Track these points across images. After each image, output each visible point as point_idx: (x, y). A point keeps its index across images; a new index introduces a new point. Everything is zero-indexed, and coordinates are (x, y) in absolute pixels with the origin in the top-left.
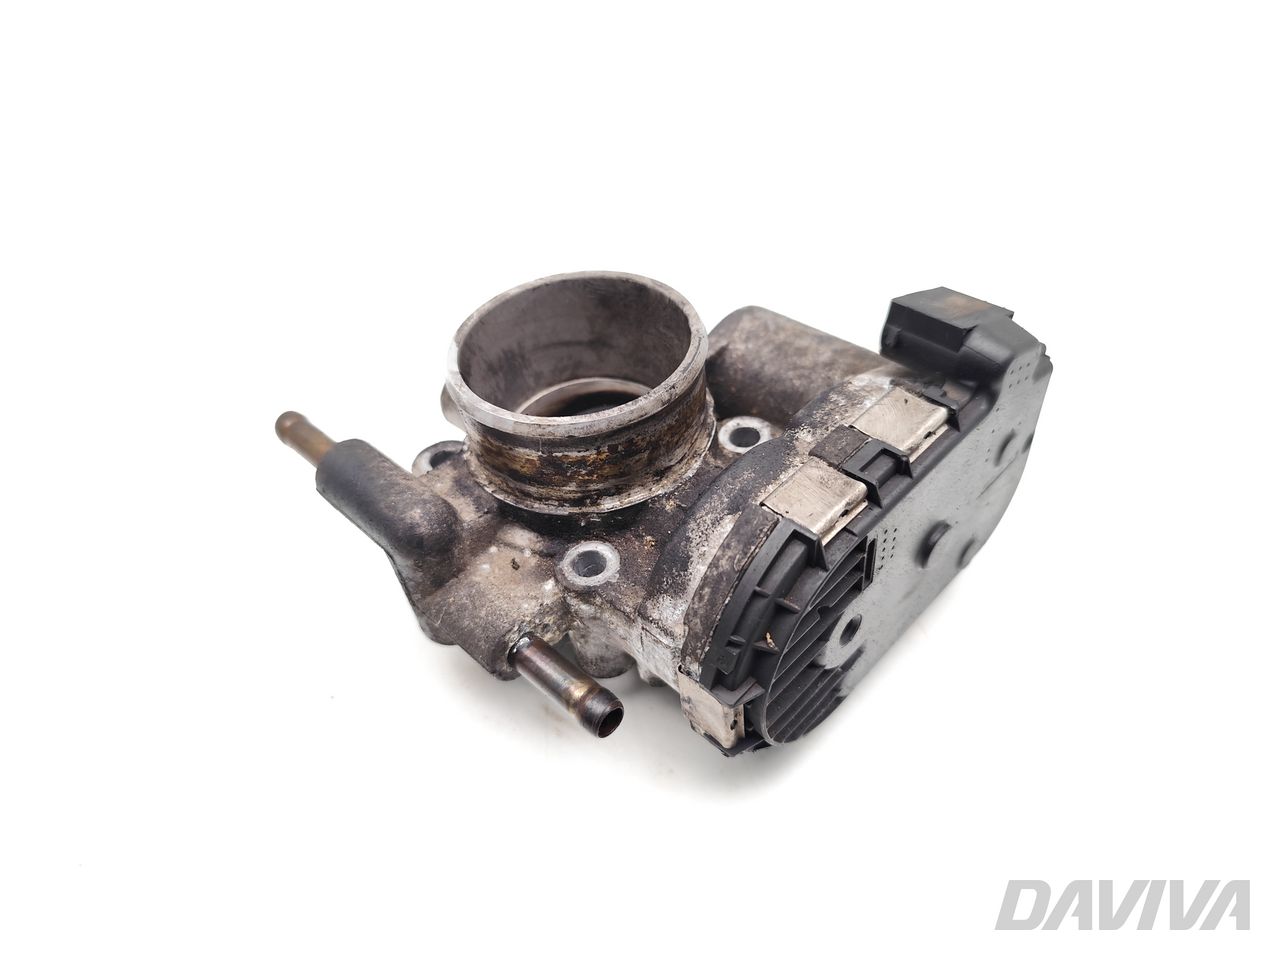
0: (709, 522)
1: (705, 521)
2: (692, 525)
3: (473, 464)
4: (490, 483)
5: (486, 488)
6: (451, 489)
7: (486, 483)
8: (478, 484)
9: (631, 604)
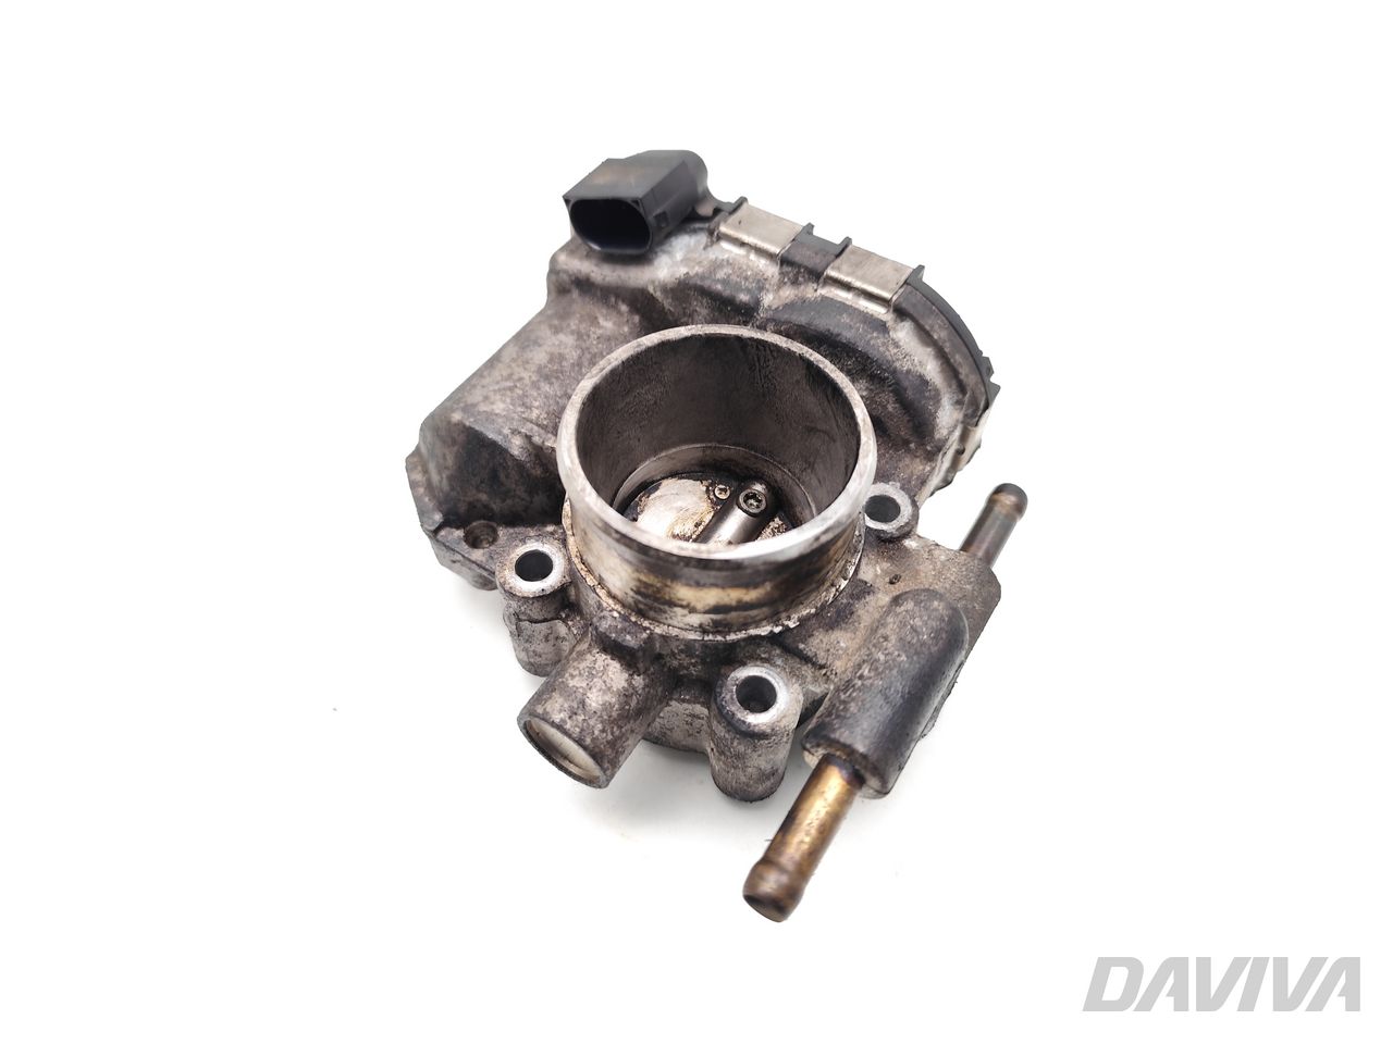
0: (895, 351)
1: (895, 354)
2: (898, 364)
3: (805, 613)
4: (833, 585)
5: (842, 588)
6: (845, 629)
7: (834, 589)
8: (835, 598)
9: (921, 467)
